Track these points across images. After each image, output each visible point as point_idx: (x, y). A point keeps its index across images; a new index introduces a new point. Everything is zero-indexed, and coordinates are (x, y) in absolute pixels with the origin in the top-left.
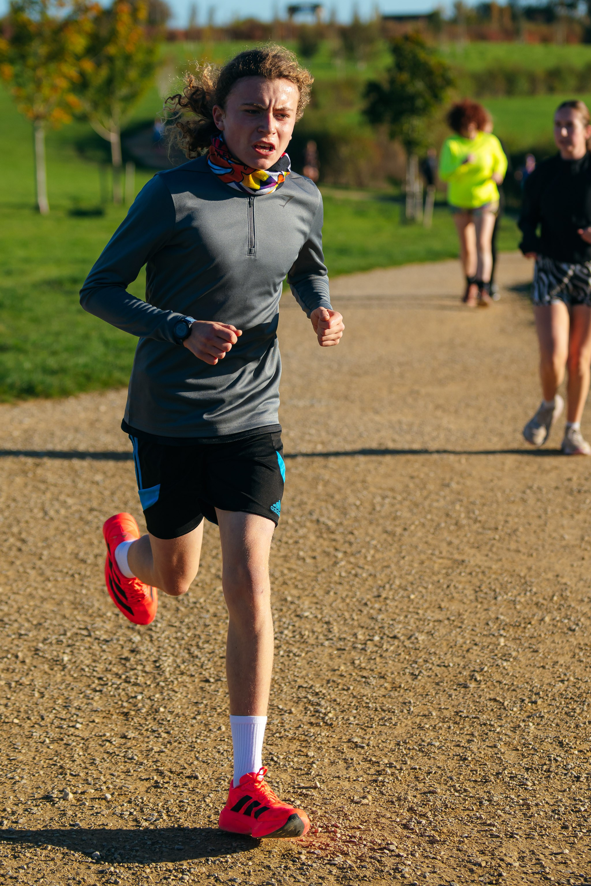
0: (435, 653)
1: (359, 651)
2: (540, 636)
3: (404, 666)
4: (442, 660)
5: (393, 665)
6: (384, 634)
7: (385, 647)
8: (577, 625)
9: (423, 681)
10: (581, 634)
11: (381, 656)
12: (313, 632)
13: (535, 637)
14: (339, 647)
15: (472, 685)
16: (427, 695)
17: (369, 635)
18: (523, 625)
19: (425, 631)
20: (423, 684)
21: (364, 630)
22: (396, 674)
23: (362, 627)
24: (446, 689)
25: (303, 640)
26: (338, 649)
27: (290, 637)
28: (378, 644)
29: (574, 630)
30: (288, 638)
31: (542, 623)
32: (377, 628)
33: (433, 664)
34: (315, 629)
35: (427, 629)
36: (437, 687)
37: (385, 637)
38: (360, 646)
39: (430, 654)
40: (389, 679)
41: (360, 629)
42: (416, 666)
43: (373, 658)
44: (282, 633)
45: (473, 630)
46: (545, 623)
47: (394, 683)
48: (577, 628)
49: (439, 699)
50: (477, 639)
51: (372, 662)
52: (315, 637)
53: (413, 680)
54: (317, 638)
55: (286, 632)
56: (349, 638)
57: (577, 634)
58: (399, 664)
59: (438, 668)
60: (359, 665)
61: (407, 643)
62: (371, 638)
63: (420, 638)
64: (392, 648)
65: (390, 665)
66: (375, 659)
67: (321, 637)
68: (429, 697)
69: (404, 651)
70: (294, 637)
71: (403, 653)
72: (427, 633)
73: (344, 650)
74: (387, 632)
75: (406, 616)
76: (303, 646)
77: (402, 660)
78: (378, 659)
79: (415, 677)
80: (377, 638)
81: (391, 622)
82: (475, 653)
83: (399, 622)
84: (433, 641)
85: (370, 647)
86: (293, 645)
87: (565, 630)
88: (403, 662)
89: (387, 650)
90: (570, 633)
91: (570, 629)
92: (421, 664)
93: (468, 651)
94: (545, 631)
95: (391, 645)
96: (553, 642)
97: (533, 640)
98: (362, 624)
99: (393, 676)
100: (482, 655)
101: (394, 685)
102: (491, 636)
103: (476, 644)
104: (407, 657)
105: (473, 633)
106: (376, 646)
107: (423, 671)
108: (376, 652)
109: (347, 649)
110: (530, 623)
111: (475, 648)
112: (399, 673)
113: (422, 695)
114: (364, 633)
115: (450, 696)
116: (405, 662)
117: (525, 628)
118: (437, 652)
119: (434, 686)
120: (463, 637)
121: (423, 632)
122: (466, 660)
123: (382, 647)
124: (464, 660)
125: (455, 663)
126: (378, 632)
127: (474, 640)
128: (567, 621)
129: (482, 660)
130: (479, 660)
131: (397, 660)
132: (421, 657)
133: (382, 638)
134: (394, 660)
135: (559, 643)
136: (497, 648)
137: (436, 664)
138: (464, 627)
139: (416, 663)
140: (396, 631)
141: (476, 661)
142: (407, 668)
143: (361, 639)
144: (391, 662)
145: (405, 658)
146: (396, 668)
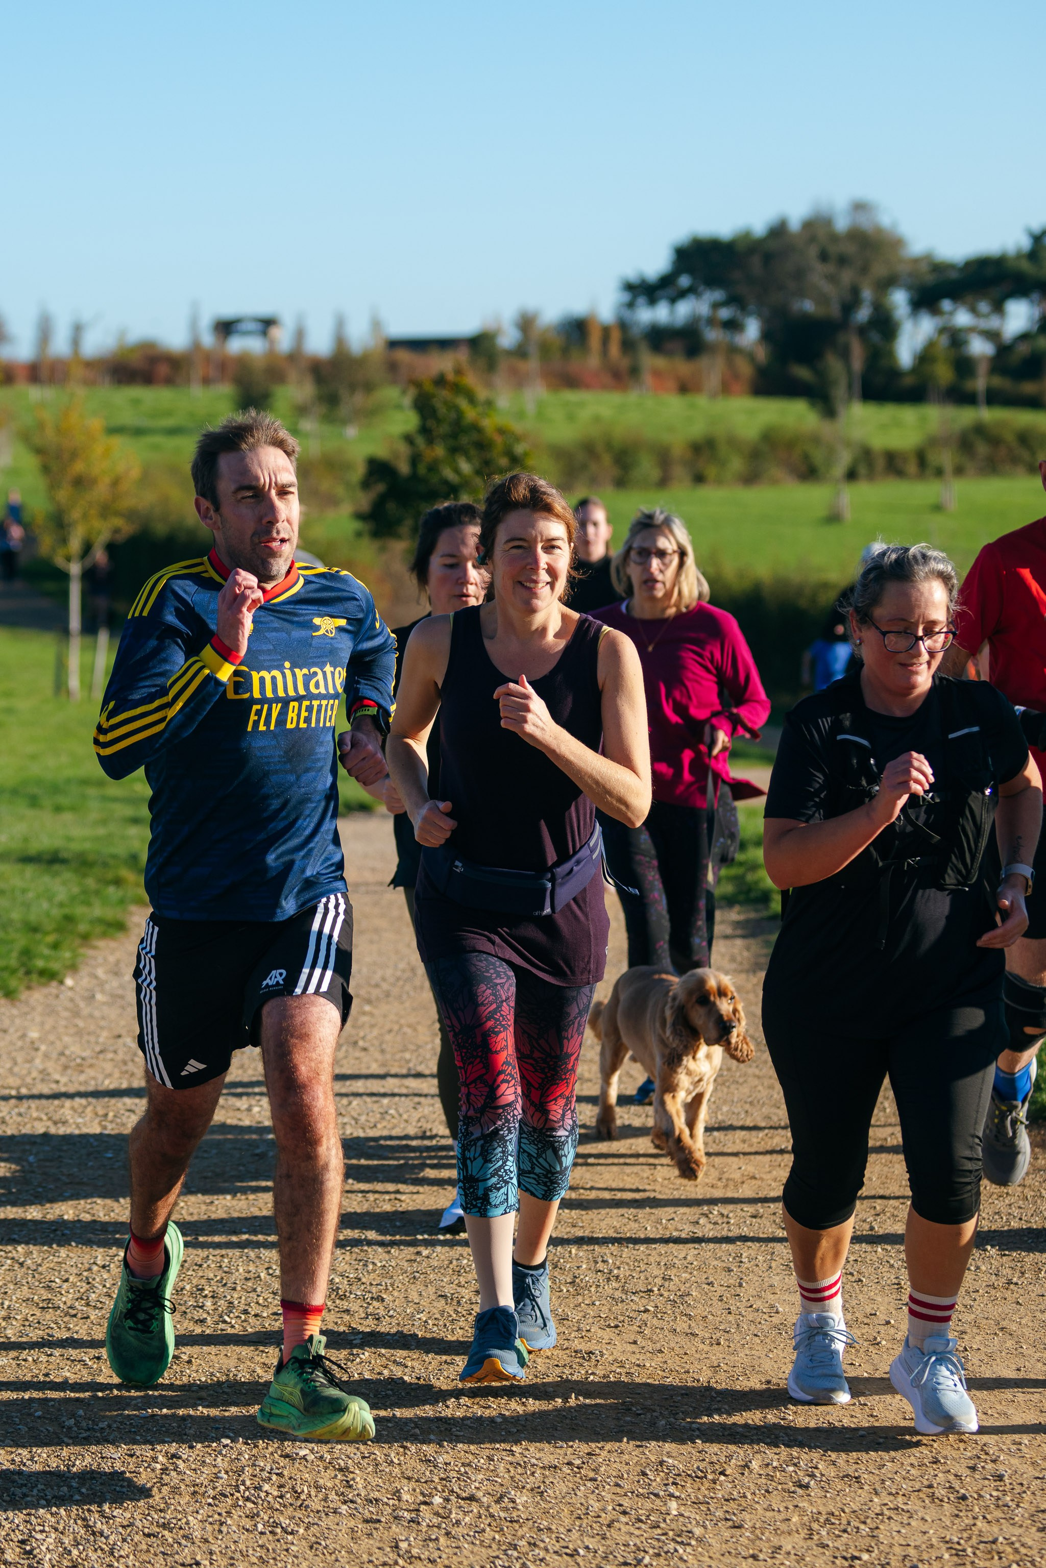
0: (549, 1529)
1: (406, 1524)
2: (745, 1497)
4: (562, 1543)
5: (473, 1553)
6: (451, 1492)
7: (453, 1518)
8: (812, 1476)
10: (820, 1493)
11: (448, 1534)
12: (318, 1487)
13: (734, 1500)
14: (367, 1515)
17: (422, 1494)
18: (710, 1477)
19: (528, 1486)
21: (413, 1484)
23: (409, 1479)
25: (299, 1502)
26: (366, 1521)
27: (275, 1498)
28: (440, 1511)
29: (807, 1487)
30: (270, 1498)
31: (747, 1471)
32: (436, 1480)
33: (547, 1550)
34: (321, 1482)
35: (530, 1482)
37: (453, 1498)
38: (406, 1515)
39: (540, 1530)
41: (405, 1482)
42: (515, 1554)
43: (433, 1537)
44: (258, 1488)
45: (617, 1485)
46: (751, 1471)
48: (812, 1483)
50: (626, 1503)
51: (431, 1545)
52: (321, 1496)
54: (325, 1499)
55: (266, 1487)
56: (385, 1500)
57: (813, 1494)
58: (483, 1550)
59: (555, 1558)
61: (495, 1509)
62: (427, 1499)
63: (518, 1501)
64: (467, 1519)
65: (465, 1552)
66: (437, 1539)
67: (332, 1496)
69: (490, 1525)
70: (281, 1497)
71: (488, 1529)
72: (532, 1490)
73: (379, 1521)
74: (455, 1488)
75: (490, 1459)
76: (298, 1514)
78: (442, 1540)
80: (437, 1500)
81: (462, 1469)
83: (477, 1469)
84: (543, 1505)
86: (282, 1513)
87: (790, 1485)
89: (458, 1523)
90: (799, 1491)
92: (524, 1550)
93: (610, 1525)
94: (752, 1487)
95: (466, 1513)
96: (769, 1508)
97: (732, 1504)
100: (637, 1532)
102: (652, 1497)
103: (624, 1513)
104: (497, 1537)
105: (618, 1490)
106: (437, 1514)
108: (439, 1526)
109: (383, 1520)
110: (723, 1473)
111: (623, 1519)
114: (414, 1490)
116: (494, 1546)
117: (714, 1481)
118: (553, 1527)
121: (523, 1487)
122: (608, 1542)
123: (449, 1517)
124: (603, 1541)
125: (587, 1548)
126: (439, 1488)
127: (620, 1505)
128: (791, 1468)
129: (638, 1543)
130: (631, 1543)
131: (478, 1542)
132: (523, 1537)
133: (447, 1500)
134: (473, 1543)
135: (779, 1511)
136: (665, 1520)
137: (551, 1551)
138: (599, 1479)
139: (515, 1549)
140: (473, 1487)
141: (626, 1545)
142: (497, 1557)
143: (407, 1501)
144: (466, 1546)
145: (494, 1539)
146: (478, 1558)
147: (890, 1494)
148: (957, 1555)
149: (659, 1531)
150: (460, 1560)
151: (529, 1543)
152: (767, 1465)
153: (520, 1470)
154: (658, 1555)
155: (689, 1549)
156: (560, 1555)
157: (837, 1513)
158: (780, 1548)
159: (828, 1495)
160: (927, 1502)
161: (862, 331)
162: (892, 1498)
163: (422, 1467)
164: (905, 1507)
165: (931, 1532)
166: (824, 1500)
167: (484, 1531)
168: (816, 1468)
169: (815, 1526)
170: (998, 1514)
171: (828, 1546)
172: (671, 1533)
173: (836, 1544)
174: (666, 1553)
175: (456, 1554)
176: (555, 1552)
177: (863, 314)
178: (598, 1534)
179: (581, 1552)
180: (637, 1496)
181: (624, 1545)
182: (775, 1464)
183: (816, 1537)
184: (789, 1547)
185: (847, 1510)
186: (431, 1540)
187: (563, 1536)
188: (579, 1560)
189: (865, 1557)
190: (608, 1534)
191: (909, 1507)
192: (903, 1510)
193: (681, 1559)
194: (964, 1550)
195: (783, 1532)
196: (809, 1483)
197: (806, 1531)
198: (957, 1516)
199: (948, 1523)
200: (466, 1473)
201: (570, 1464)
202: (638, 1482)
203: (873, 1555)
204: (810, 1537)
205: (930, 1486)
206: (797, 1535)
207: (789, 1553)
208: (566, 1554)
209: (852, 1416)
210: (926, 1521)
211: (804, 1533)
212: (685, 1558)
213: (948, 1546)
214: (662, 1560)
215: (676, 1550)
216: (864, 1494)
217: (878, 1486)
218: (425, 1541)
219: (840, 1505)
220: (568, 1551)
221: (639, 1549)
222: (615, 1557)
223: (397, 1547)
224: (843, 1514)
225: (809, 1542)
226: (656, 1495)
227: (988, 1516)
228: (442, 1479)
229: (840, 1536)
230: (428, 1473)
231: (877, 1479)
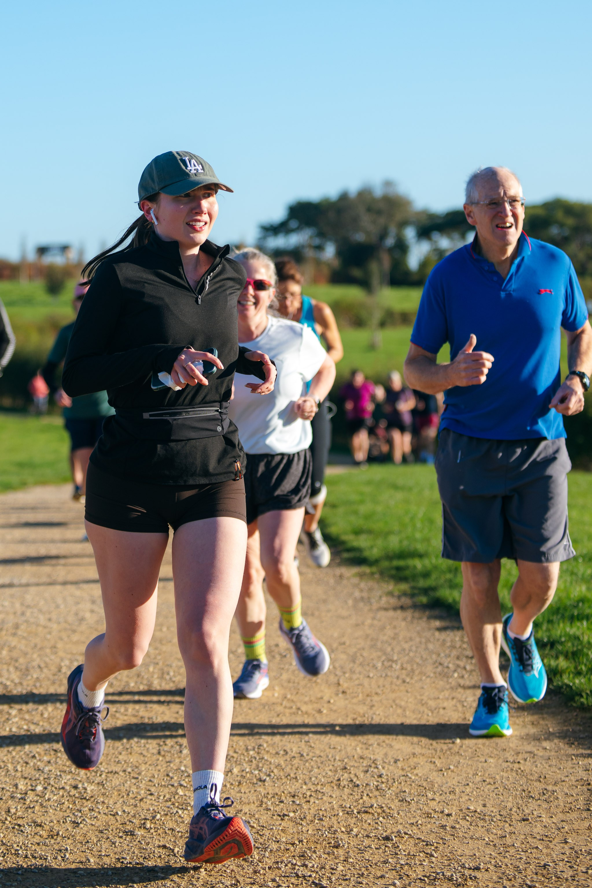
0: (103, 802)
1: (17, 800)
3: (65, 814)
4: (109, 809)
5: (54, 814)
6: (49, 784)
7: (47, 797)
8: (269, 775)
9: (85, 828)
10: (271, 784)
11: (41, 805)
15: (140, 833)
16: (88, 842)
17: (32, 786)
19: (96, 782)
20: (85, 832)
21: (26, 781)
22: (55, 822)
23: (25, 778)
24: (110, 836)
28: (40, 794)
29: (263, 781)
31: (230, 774)
32: (42, 778)
33: (100, 813)
35: (98, 779)
36: (100, 835)
37: (49, 788)
38: (19, 796)
39: (97, 802)
40: (47, 828)
41: (22, 780)
42: (80, 814)
43: (32, 806)
45: (150, 781)
46: (232, 774)
47: (51, 831)
49: (101, 845)
50: (153, 789)
51: (30, 811)
53: (74, 828)
56: (8, 788)
57: (267, 784)
58: (61, 813)
59: (104, 816)
60: (15, 814)
61: (73, 792)
62: (33, 788)
63: (88, 789)
64: (55, 798)
65: (50, 814)
66: (34, 807)
68: (90, 845)
69: (68, 800)
71: (66, 803)
72: (98, 783)
74: (52, 783)
77: (64, 809)
78: (37, 808)
79: (76, 824)
80: (39, 788)
82: (148, 802)
84: (103, 790)
85: (31, 796)
87: (255, 781)
88: (66, 811)
89: (49, 800)
90: (260, 783)
91: (260, 780)
92: (85, 813)
93: (141, 800)
95: (54, 795)
96: (240, 792)
98: (26, 776)
99: (52, 824)
100: (156, 804)
101: (51, 833)
102: (170, 786)
103: (151, 794)
104: (71, 806)
105: (150, 783)
106: (37, 795)
107: (87, 819)
108: (37, 801)
109: (4, 798)
111: (150, 797)
112: (58, 821)
113: (81, 843)
114: (27, 784)
115: (114, 843)
116: (68, 811)
118: (106, 801)
119: (97, 834)
120: (138, 787)
121: (93, 782)
122: (138, 809)
123: (44, 796)
124: (135, 808)
125: (124, 811)
126: (43, 782)
127: (149, 790)
128: (257, 772)
129: (156, 808)
130: (151, 809)
131: (58, 809)
132: (87, 806)
133: (45, 788)
134: (55, 809)
135: (245, 793)
136: (174, 797)
137: (102, 813)
138: (140, 778)
139: (80, 811)
140: (63, 782)
141: (148, 810)
142: (68, 816)
143: (21, 789)
144: (51, 811)
145: (69, 807)
146: (57, 817)
147: (314, 784)
148: (348, 813)
149: (170, 803)
150: (46, 818)
151: (90, 810)
152: (243, 771)
153: (93, 774)
154: (167, 815)
155: (185, 812)
156: (107, 815)
157: (279, 794)
158: (241, 811)
159: (276, 785)
160: (335, 788)
161: (390, 250)
162: (314, 786)
163: (33, 772)
164: (321, 791)
165: (334, 802)
166: (273, 788)
167: (64, 803)
168: (272, 772)
169: (265, 800)
170: (377, 793)
171: (270, 809)
172: (177, 804)
173: (275, 809)
174: (171, 814)
175: (44, 815)
176: (105, 814)
177: (390, 241)
178: (132, 805)
179: (120, 813)
180: (161, 786)
181: (147, 810)
182: (247, 770)
183: (264, 806)
184: (247, 811)
185: (285, 792)
186: (30, 808)
187: (111, 806)
188: (118, 818)
189: (292, 814)
190: (138, 804)
191: (323, 791)
192: (319, 791)
193: (180, 816)
194: (353, 811)
195: (245, 803)
196: (265, 779)
197: (259, 803)
198: (352, 794)
199: (346, 798)
200: (60, 775)
201: (124, 771)
202: (163, 779)
203: (297, 814)
204: (261, 805)
205: (339, 780)
206: (253, 805)
207: (246, 813)
208: (111, 814)
209: (299, 747)
210: (332, 797)
211: (257, 803)
212: (182, 816)
213: (343, 809)
214: (168, 817)
215: (177, 812)
216: (298, 785)
217: (307, 781)
218: (27, 808)
219: (282, 790)
220: (112, 813)
221: (155, 812)
222: (140, 816)
223: (9, 811)
224: (283, 794)
225: (260, 808)
226: (173, 786)
227: (370, 795)
228: (45, 779)
229: (278, 805)
230: (37, 776)
231: (307, 777)
